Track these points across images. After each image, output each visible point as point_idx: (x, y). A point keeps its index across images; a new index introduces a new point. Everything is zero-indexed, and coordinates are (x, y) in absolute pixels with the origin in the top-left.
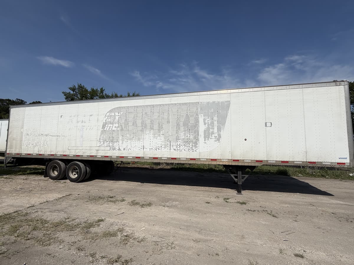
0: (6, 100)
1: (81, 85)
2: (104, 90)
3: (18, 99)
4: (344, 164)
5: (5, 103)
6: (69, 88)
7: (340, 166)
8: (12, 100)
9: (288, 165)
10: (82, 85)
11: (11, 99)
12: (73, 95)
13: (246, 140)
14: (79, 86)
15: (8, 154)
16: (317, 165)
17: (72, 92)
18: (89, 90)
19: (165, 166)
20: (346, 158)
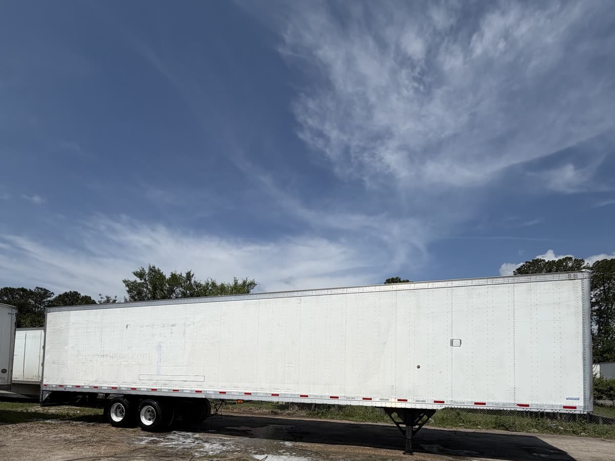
0: (19, 289)
1: (154, 267)
2: (193, 275)
3: (39, 288)
4: (575, 408)
5: (17, 296)
6: (134, 273)
7: (567, 411)
8: (28, 290)
9: (485, 408)
10: (156, 268)
11: (27, 288)
12: (140, 284)
13: (418, 368)
14: (150, 269)
15: (45, 385)
16: (530, 409)
17: (138, 280)
18: (168, 276)
19: (297, 411)
20: (578, 399)
